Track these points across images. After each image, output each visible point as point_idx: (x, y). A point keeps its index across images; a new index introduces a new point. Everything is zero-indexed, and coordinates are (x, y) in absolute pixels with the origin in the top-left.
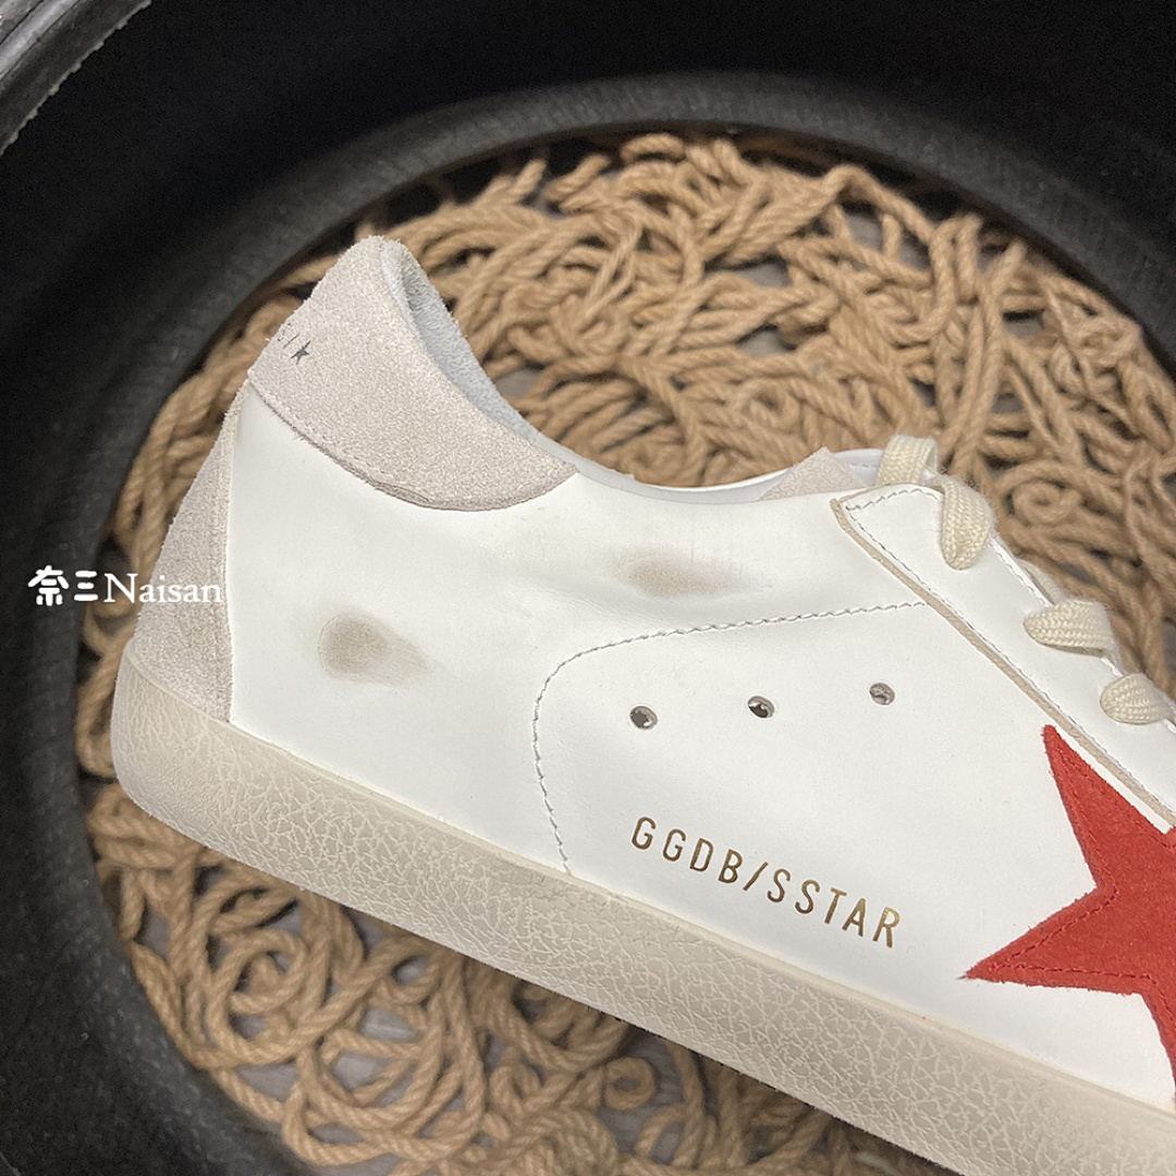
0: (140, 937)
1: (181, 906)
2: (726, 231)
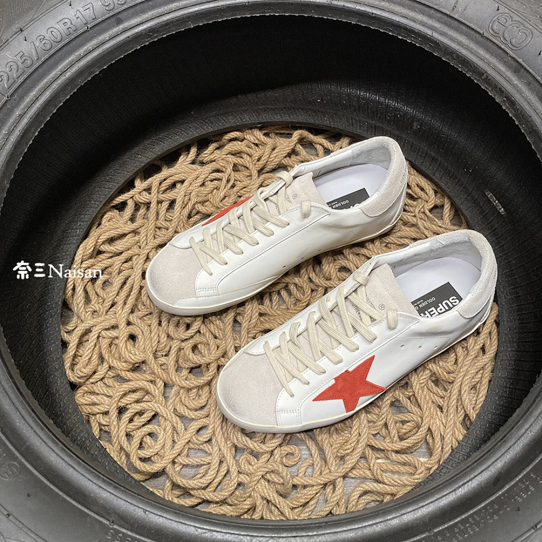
0: (100, 439)
1: (114, 423)
2: (263, 158)
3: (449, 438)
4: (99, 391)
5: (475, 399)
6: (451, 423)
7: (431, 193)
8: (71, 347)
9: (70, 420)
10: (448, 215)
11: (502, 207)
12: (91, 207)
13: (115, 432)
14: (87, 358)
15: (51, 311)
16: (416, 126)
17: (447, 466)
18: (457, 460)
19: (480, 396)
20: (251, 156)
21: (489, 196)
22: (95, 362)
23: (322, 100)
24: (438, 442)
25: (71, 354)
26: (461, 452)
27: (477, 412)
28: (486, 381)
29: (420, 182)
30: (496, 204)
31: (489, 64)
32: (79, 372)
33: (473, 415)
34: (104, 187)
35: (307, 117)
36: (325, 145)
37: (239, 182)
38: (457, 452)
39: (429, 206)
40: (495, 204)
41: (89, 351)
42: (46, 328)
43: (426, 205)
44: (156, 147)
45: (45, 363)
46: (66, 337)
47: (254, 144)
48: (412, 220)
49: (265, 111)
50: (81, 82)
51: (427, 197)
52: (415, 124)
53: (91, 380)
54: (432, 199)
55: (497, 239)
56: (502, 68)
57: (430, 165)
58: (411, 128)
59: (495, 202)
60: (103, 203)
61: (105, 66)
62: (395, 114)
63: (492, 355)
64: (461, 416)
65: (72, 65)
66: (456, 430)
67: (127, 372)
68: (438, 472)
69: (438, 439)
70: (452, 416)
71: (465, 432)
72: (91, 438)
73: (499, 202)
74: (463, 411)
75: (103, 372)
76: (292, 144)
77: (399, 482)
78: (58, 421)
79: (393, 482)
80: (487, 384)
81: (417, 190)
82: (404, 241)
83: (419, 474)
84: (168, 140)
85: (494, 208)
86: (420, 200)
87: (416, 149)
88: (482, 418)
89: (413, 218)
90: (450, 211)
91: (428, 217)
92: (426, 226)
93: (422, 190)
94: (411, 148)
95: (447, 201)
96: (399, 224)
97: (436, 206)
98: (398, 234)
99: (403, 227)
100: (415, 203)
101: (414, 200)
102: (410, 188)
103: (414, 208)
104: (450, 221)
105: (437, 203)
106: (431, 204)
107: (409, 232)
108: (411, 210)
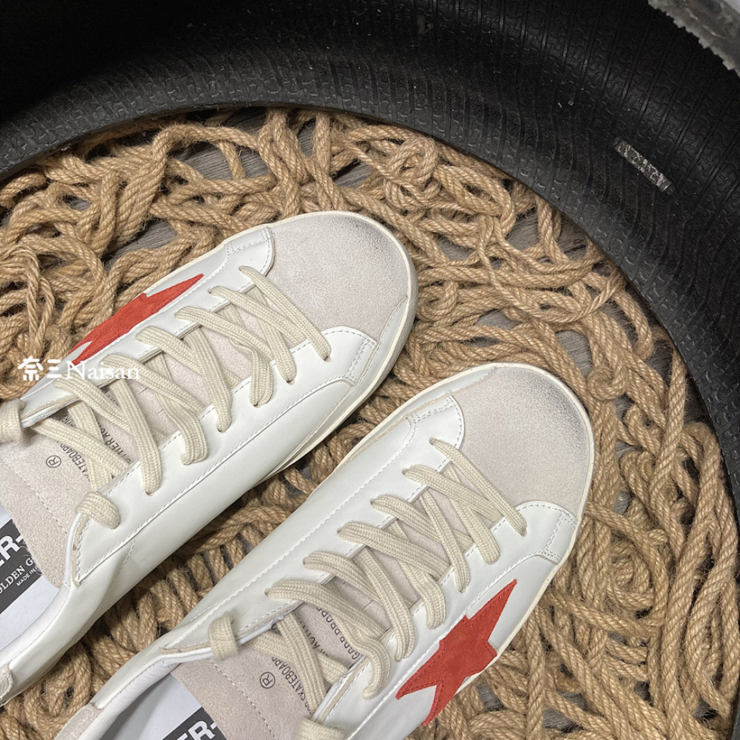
2: (103, 224)
7: (502, 193)
10: (549, 232)
11: (660, 171)
16: (423, 26)
20: (74, 224)
21: (626, 155)
29: (471, 180)
30: (646, 168)
36: (237, 141)
37: (69, 295)
39: (505, 227)
40: (642, 170)
43: (498, 228)
47: (75, 185)
48: (478, 275)
51: (495, 207)
52: (420, 20)
54: (507, 203)
55: (676, 276)
57: (485, 134)
58: (415, 33)
59: (642, 165)
62: (370, 9)
63: (732, 561)
64: (692, 702)
73: (651, 161)
74: (694, 693)
76: (156, 170)
81: (469, 198)
85: (644, 179)
86: (483, 218)
87: (442, 99)
89: (478, 271)
90: (553, 218)
91: (508, 253)
92: (512, 282)
93: (478, 196)
94: (431, 101)
95: (539, 203)
96: (452, 292)
97: (520, 217)
98: (457, 314)
99: (461, 292)
100: (472, 226)
101: (468, 218)
102: (452, 198)
103: (474, 240)
104: (558, 240)
105: (520, 211)
106: (509, 223)
107: (477, 300)
108: (468, 242)
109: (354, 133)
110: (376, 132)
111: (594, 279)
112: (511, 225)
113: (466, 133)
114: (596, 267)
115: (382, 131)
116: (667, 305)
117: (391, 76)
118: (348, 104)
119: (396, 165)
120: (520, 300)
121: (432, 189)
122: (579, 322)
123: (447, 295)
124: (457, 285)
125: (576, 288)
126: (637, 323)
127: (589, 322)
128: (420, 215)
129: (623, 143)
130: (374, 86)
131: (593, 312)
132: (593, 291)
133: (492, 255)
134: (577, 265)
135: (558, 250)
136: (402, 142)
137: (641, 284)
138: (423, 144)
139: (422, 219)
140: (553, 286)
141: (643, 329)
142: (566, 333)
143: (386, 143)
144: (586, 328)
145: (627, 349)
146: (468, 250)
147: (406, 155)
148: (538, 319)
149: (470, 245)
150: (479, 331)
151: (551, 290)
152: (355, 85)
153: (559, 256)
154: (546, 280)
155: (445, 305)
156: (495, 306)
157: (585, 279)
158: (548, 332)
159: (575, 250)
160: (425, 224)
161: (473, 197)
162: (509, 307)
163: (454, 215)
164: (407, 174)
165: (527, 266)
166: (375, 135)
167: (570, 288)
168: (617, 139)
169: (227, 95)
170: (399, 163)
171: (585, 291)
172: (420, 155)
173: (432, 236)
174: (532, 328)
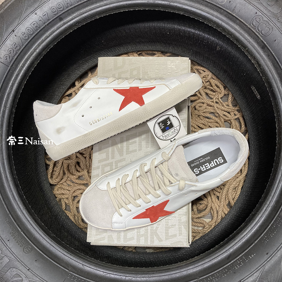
0: (65, 209)
1: (71, 204)
3: (220, 213)
4: (65, 188)
5: (234, 194)
6: (222, 206)
7: (222, 89)
8: (50, 169)
9: (52, 203)
10: (230, 100)
11: (259, 95)
12: (55, 99)
13: (72, 207)
14: (58, 173)
15: (40, 152)
16: (218, 48)
17: (218, 227)
18: (223, 225)
19: (237, 195)
21: (253, 89)
22: (62, 175)
23: (170, 33)
24: (215, 214)
25: (50, 172)
26: (225, 221)
27: (235, 202)
28: (240, 187)
29: (217, 84)
30: (256, 93)
31: (249, 42)
32: (55, 181)
33: (233, 203)
34: (60, 88)
35: (161, 47)
38: (223, 221)
40: (255, 93)
41: (59, 170)
42: (39, 160)
43: (219, 96)
44: (85, 66)
45: (39, 177)
46: (48, 162)
48: (212, 104)
49: (139, 44)
50: (44, 53)
51: (220, 91)
52: (218, 47)
53: (60, 183)
54: (223, 92)
55: (253, 116)
56: (256, 45)
57: (223, 75)
58: (216, 49)
59: (255, 92)
60: (60, 97)
61: (56, 43)
62: (208, 41)
63: (244, 175)
64: (227, 202)
65: (39, 45)
66: (224, 209)
67: (76, 180)
68: (214, 229)
69: (215, 213)
70: (222, 203)
71: (229, 210)
72: (62, 211)
73: (258, 92)
74: (228, 200)
75: (66, 179)
77: (197, 231)
78: (47, 203)
79: (194, 231)
80: (241, 189)
81: (215, 87)
82: (207, 115)
83: (206, 229)
84: (90, 61)
85: (255, 95)
86: (217, 92)
88: (236, 205)
89: (212, 103)
90: (232, 97)
91: (220, 102)
92: (218, 107)
93: (218, 88)
94: (214, 65)
95: (230, 93)
96: (205, 106)
97: (225, 95)
98: (205, 111)
99: (207, 107)
100: (214, 94)
101: (214, 92)
102: (212, 86)
103: (214, 96)
104: (232, 102)
105: (225, 93)
106: (222, 95)
107: (210, 109)
108: (212, 97)
109: (196, 67)
110: (200, 68)
111: (236, 113)
112: (223, 96)
113: (219, 74)
114: (237, 110)
115: (202, 68)
116: (249, 121)
117: (208, 57)
118: (197, 60)
119: (202, 76)
120: (219, 111)
121: (208, 83)
122: (230, 120)
123: (204, 106)
124: (207, 104)
125: (232, 113)
126: (242, 124)
127: (232, 121)
128: (204, 88)
129: (253, 86)
130: (203, 58)
131: (233, 119)
132: (235, 115)
133: (216, 101)
134: (233, 108)
135: (231, 104)
136: (205, 72)
137: (245, 115)
138: (209, 73)
139: (204, 89)
140: (227, 111)
141: (243, 126)
142: (227, 123)
143: (202, 71)
144: (231, 122)
145: (239, 130)
146: (211, 98)
147: (205, 74)
148: (222, 117)
149: (213, 97)
150: (208, 115)
151: (226, 112)
152: (199, 57)
153: (231, 105)
154: (226, 109)
155: (203, 108)
156: (213, 112)
157: (235, 112)
158: (223, 120)
159: (235, 106)
160: (205, 90)
161: (216, 87)
162: (216, 113)
163: (212, 90)
164: (204, 78)
165: (223, 106)
166: (200, 69)
167: (231, 113)
168: (252, 85)
169: (172, 51)
170: (203, 76)
171: (234, 115)
172: (208, 75)
173: (205, 93)
174: (220, 119)
